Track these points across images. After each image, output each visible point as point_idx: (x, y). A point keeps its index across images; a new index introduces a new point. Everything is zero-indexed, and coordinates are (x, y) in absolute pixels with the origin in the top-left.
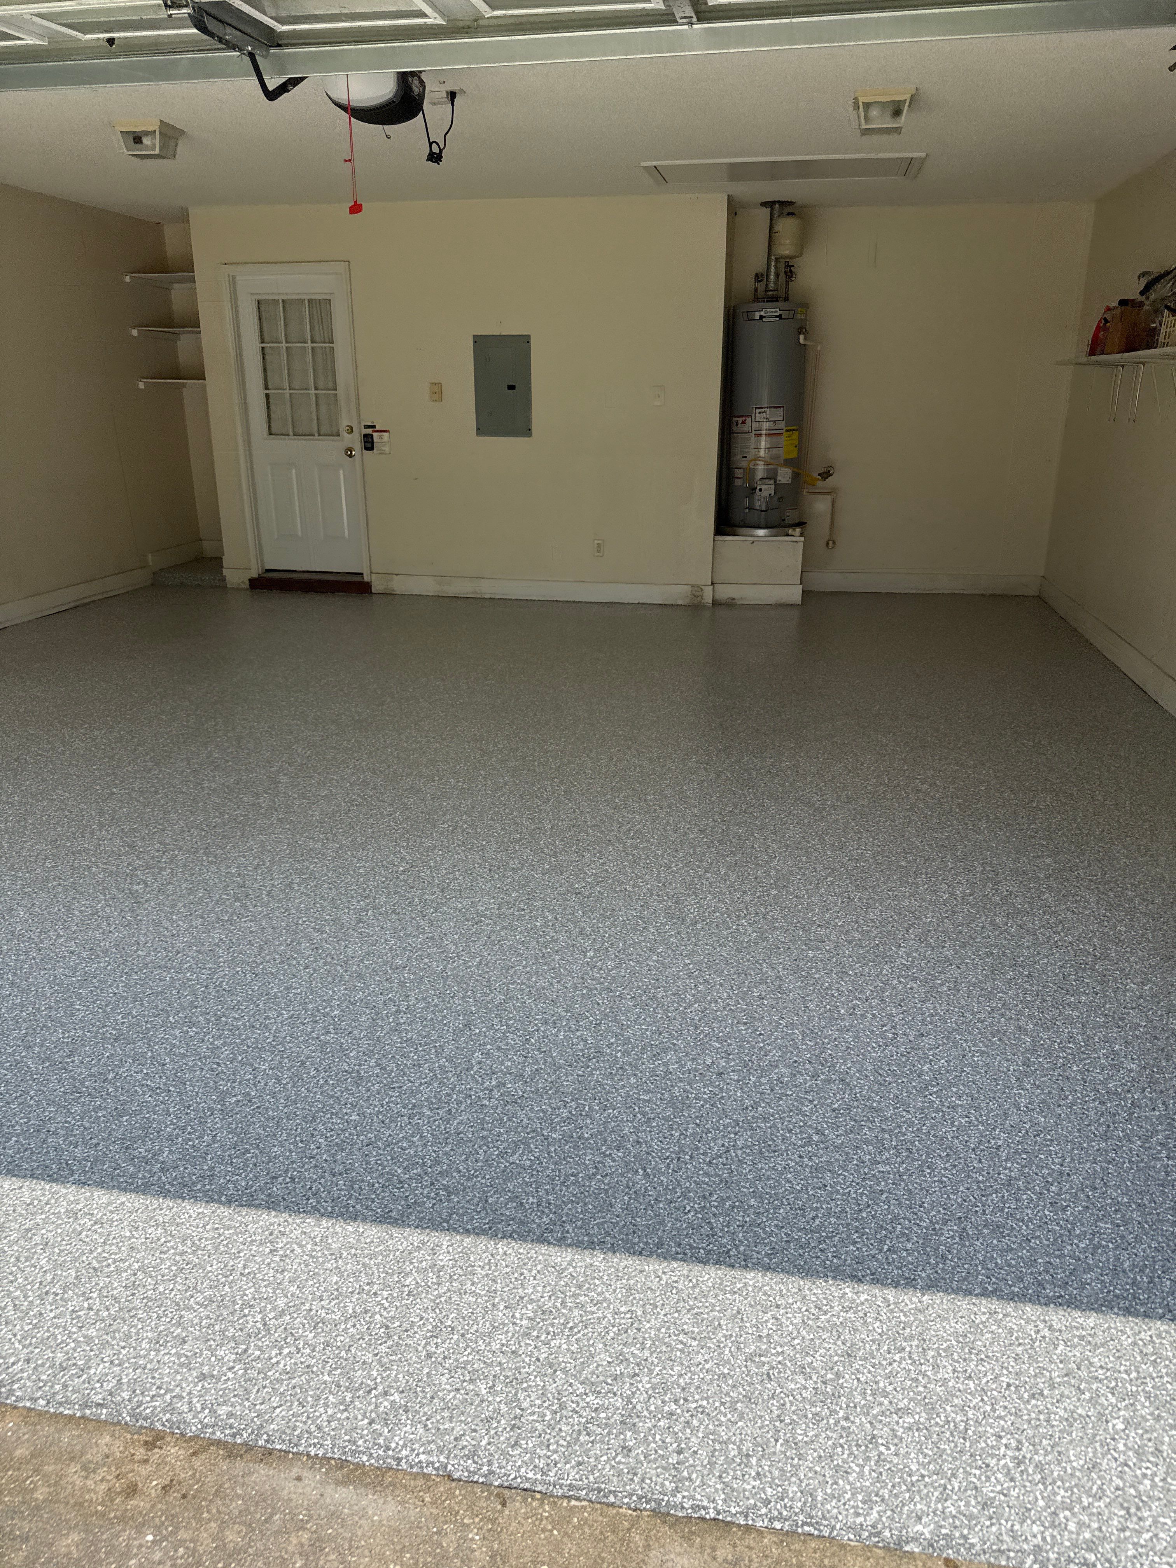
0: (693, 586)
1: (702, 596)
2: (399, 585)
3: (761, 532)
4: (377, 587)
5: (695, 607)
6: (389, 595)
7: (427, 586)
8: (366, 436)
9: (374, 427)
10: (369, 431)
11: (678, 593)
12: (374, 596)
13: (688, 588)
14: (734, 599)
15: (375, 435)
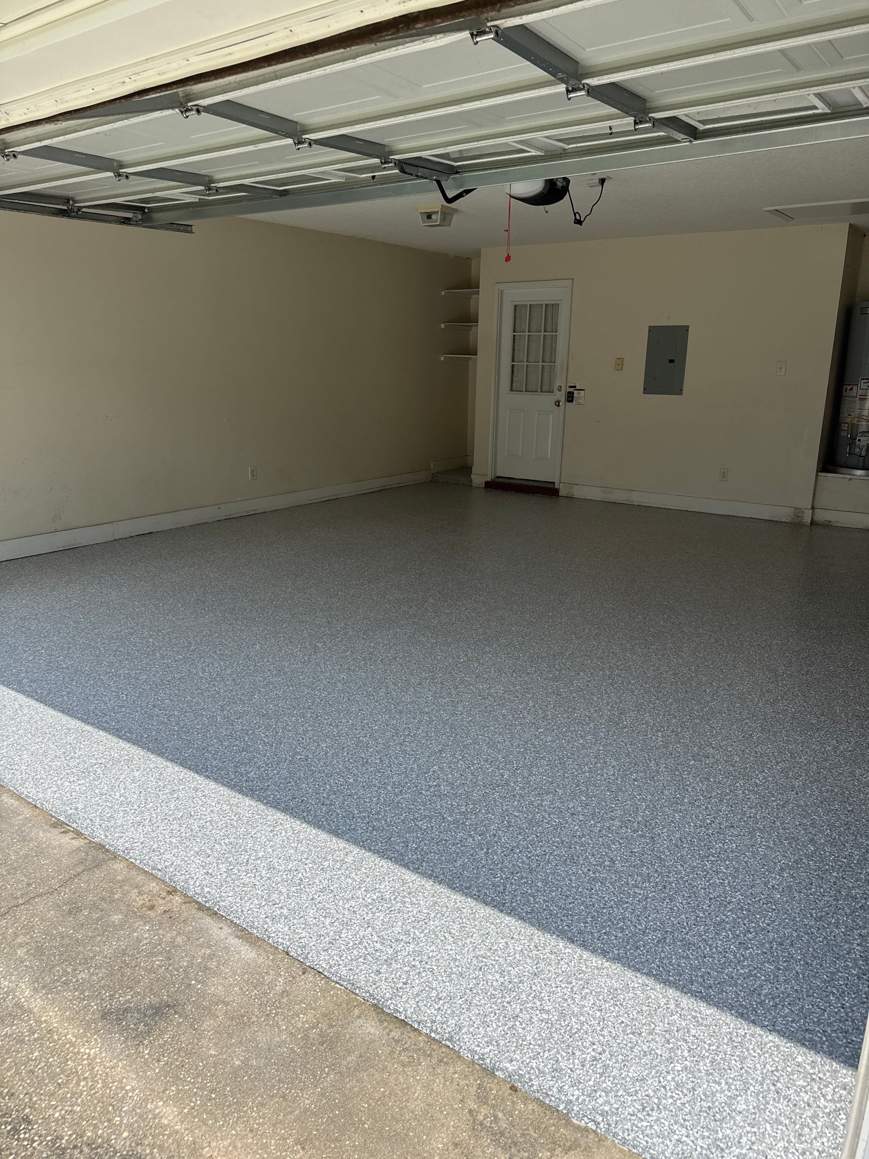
0: (795, 508)
1: (802, 517)
2: (578, 492)
3: (859, 472)
4: (563, 492)
5: (796, 525)
6: (570, 498)
7: (595, 494)
8: (569, 393)
9: (575, 387)
10: (572, 390)
11: (784, 514)
12: (560, 498)
13: (793, 510)
14: (830, 521)
15: (575, 392)
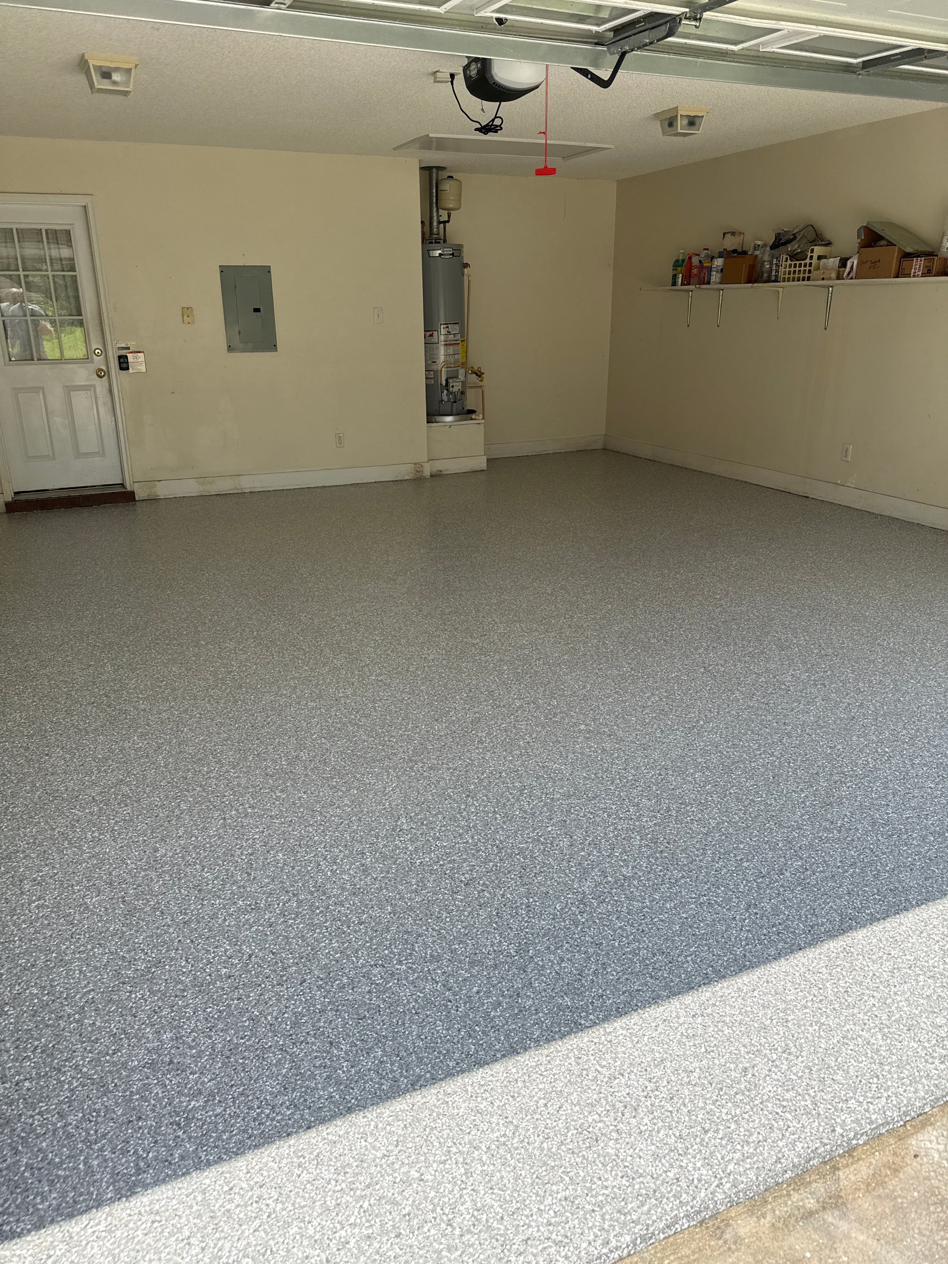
0: (415, 464)
1: (422, 471)
2: (163, 490)
4: (140, 494)
5: (418, 480)
6: (153, 500)
7: (191, 488)
8: (120, 357)
9: (129, 348)
10: (123, 352)
11: (405, 472)
12: (137, 504)
13: (413, 466)
14: (441, 471)
15: (130, 356)
